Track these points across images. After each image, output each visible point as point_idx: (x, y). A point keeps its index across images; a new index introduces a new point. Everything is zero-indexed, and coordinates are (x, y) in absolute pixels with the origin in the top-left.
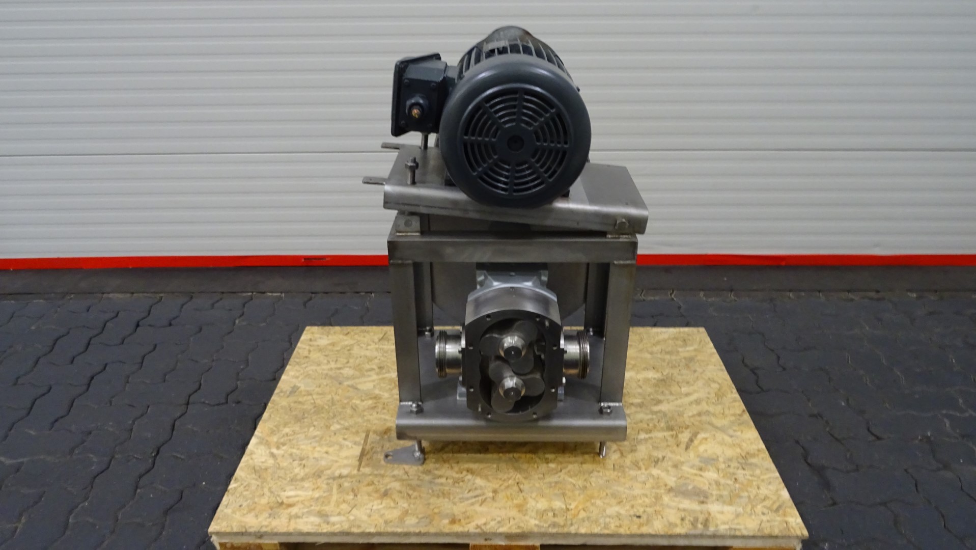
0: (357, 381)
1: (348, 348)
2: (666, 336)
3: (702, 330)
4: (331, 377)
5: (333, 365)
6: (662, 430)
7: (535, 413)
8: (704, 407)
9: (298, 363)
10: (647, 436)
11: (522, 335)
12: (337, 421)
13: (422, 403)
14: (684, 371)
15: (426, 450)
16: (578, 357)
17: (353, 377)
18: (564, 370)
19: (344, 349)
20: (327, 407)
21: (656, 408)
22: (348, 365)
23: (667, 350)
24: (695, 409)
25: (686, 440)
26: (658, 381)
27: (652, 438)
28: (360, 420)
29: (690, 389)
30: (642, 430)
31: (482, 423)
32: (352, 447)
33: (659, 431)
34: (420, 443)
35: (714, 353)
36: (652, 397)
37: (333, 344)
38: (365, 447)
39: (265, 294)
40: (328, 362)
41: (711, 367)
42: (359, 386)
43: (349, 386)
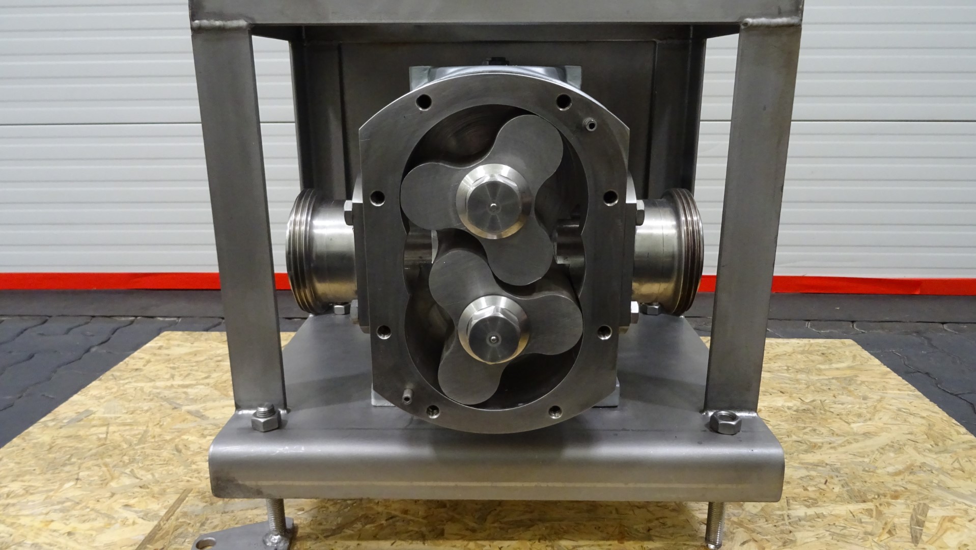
0: (209, 404)
1: (220, 358)
2: (789, 349)
3: (849, 342)
4: (165, 399)
5: (178, 381)
6: (839, 499)
7: (555, 409)
8: (912, 456)
9: (115, 378)
10: (811, 512)
11: (520, 163)
12: (132, 471)
13: (289, 411)
14: (843, 398)
15: (300, 532)
16: (676, 249)
17: (205, 399)
18: (635, 285)
19: (211, 359)
20: (125, 446)
21: (810, 458)
22: (207, 381)
23: (797, 367)
24: (893, 462)
25: (906, 520)
26: (797, 411)
27: (824, 516)
28: (181, 470)
29: (870, 427)
30: (794, 499)
31: (425, 451)
32: (134, 523)
33: (834, 501)
34: (278, 507)
35: (886, 374)
36: (794, 438)
37: (195, 354)
38: (162, 524)
39: (155, 319)
40: (173, 377)
41: (891, 393)
42: (207, 413)
43: (189, 412)
